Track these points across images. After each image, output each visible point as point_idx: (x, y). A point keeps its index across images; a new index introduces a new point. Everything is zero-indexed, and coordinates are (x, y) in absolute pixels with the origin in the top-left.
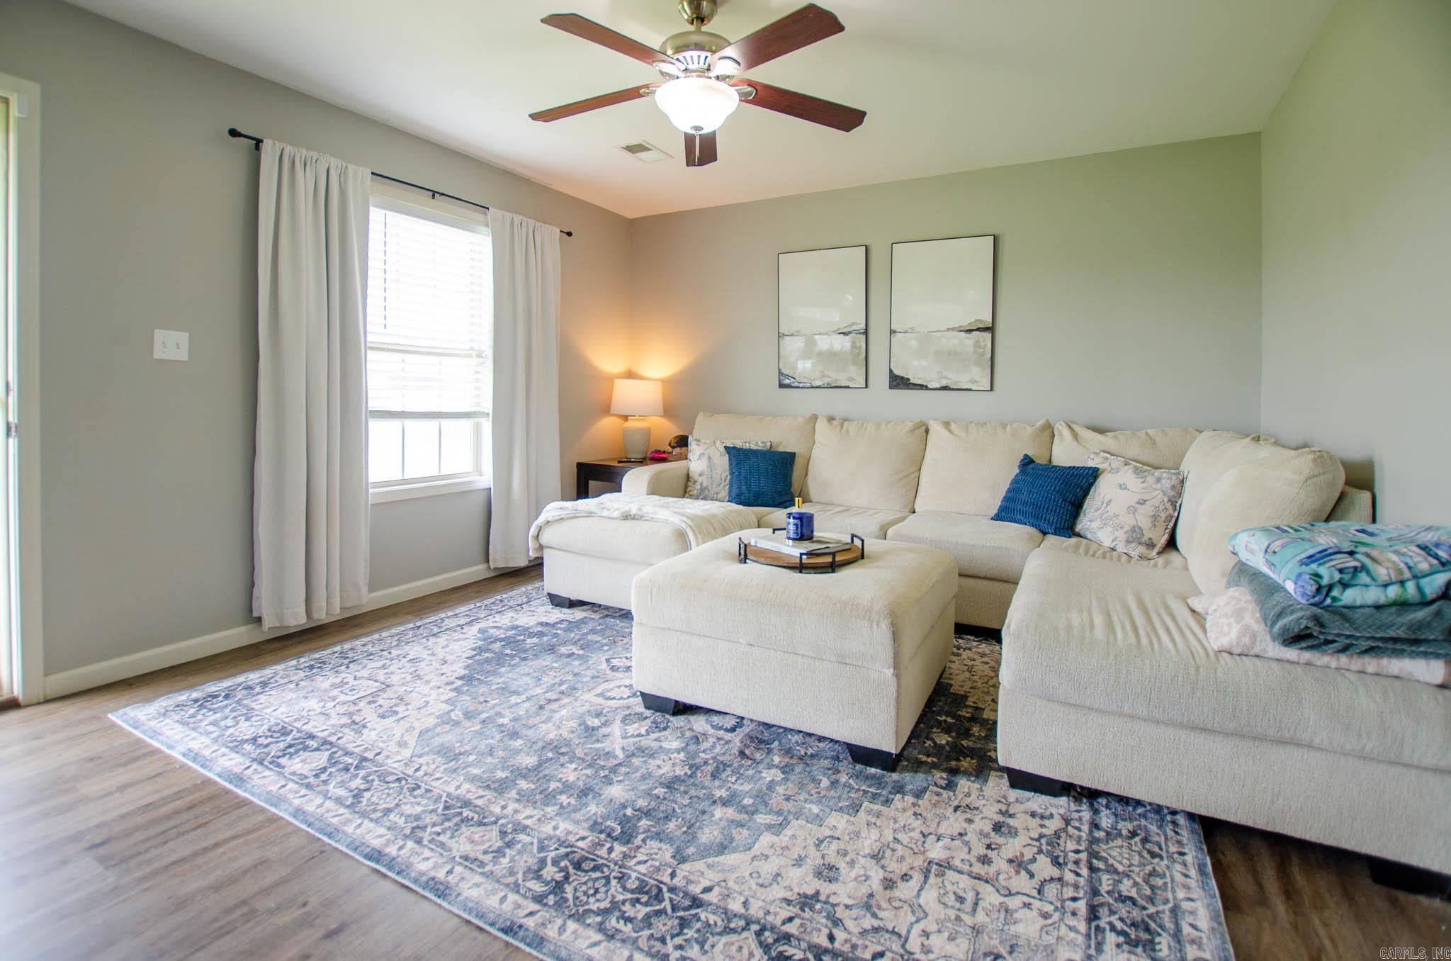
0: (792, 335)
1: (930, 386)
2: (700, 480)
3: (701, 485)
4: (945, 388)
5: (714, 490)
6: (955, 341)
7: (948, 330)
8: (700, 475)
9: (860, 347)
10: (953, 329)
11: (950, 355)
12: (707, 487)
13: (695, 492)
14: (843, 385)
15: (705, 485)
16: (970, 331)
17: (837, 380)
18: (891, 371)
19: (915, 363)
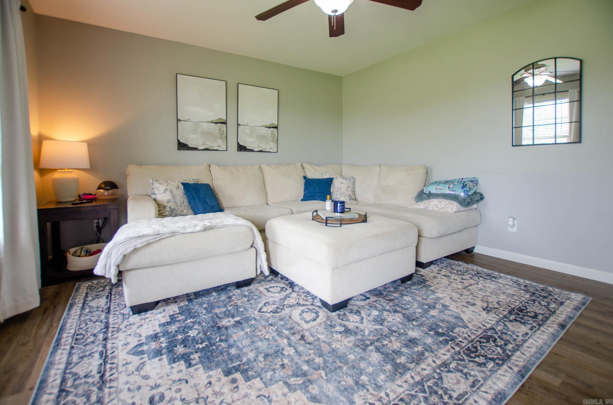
0: (186, 121)
1: (255, 150)
2: (169, 205)
3: (170, 208)
4: (261, 151)
5: (180, 209)
6: (264, 131)
7: (262, 126)
8: (168, 202)
9: (224, 130)
10: (263, 126)
11: (262, 137)
12: (174, 209)
13: (167, 213)
14: (215, 149)
15: (173, 207)
16: (269, 128)
17: (212, 146)
18: (238, 143)
19: (249, 140)
